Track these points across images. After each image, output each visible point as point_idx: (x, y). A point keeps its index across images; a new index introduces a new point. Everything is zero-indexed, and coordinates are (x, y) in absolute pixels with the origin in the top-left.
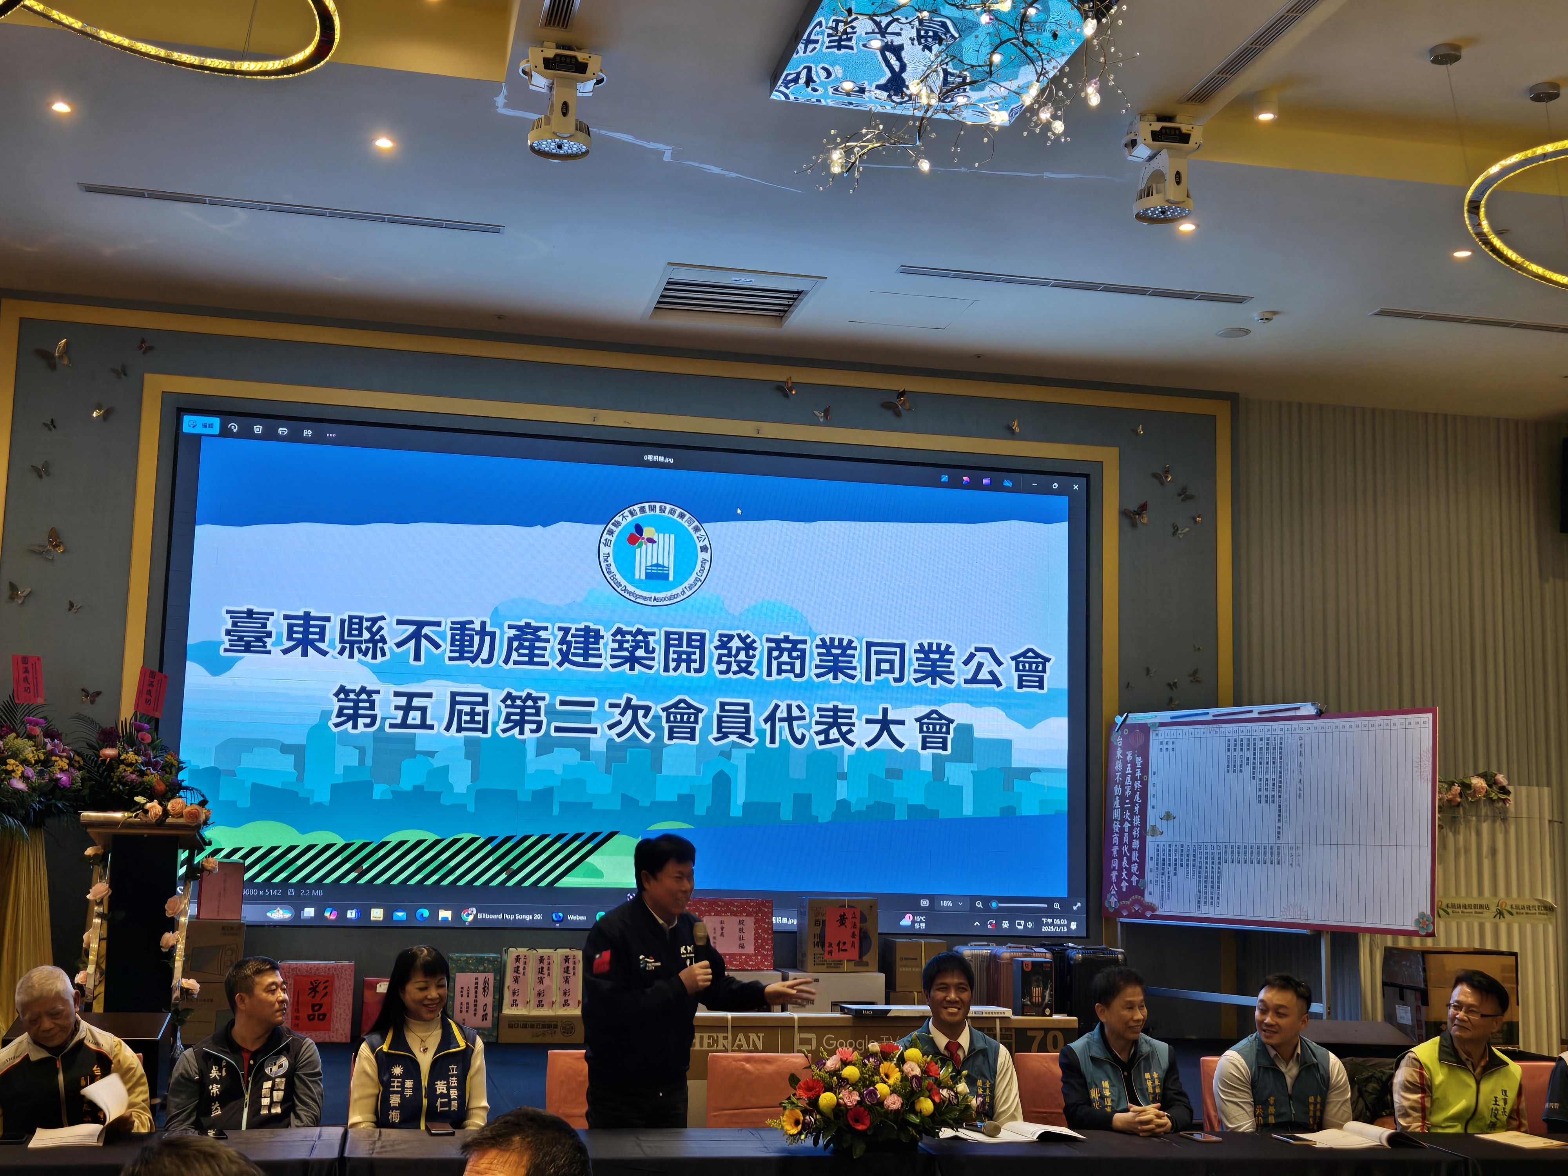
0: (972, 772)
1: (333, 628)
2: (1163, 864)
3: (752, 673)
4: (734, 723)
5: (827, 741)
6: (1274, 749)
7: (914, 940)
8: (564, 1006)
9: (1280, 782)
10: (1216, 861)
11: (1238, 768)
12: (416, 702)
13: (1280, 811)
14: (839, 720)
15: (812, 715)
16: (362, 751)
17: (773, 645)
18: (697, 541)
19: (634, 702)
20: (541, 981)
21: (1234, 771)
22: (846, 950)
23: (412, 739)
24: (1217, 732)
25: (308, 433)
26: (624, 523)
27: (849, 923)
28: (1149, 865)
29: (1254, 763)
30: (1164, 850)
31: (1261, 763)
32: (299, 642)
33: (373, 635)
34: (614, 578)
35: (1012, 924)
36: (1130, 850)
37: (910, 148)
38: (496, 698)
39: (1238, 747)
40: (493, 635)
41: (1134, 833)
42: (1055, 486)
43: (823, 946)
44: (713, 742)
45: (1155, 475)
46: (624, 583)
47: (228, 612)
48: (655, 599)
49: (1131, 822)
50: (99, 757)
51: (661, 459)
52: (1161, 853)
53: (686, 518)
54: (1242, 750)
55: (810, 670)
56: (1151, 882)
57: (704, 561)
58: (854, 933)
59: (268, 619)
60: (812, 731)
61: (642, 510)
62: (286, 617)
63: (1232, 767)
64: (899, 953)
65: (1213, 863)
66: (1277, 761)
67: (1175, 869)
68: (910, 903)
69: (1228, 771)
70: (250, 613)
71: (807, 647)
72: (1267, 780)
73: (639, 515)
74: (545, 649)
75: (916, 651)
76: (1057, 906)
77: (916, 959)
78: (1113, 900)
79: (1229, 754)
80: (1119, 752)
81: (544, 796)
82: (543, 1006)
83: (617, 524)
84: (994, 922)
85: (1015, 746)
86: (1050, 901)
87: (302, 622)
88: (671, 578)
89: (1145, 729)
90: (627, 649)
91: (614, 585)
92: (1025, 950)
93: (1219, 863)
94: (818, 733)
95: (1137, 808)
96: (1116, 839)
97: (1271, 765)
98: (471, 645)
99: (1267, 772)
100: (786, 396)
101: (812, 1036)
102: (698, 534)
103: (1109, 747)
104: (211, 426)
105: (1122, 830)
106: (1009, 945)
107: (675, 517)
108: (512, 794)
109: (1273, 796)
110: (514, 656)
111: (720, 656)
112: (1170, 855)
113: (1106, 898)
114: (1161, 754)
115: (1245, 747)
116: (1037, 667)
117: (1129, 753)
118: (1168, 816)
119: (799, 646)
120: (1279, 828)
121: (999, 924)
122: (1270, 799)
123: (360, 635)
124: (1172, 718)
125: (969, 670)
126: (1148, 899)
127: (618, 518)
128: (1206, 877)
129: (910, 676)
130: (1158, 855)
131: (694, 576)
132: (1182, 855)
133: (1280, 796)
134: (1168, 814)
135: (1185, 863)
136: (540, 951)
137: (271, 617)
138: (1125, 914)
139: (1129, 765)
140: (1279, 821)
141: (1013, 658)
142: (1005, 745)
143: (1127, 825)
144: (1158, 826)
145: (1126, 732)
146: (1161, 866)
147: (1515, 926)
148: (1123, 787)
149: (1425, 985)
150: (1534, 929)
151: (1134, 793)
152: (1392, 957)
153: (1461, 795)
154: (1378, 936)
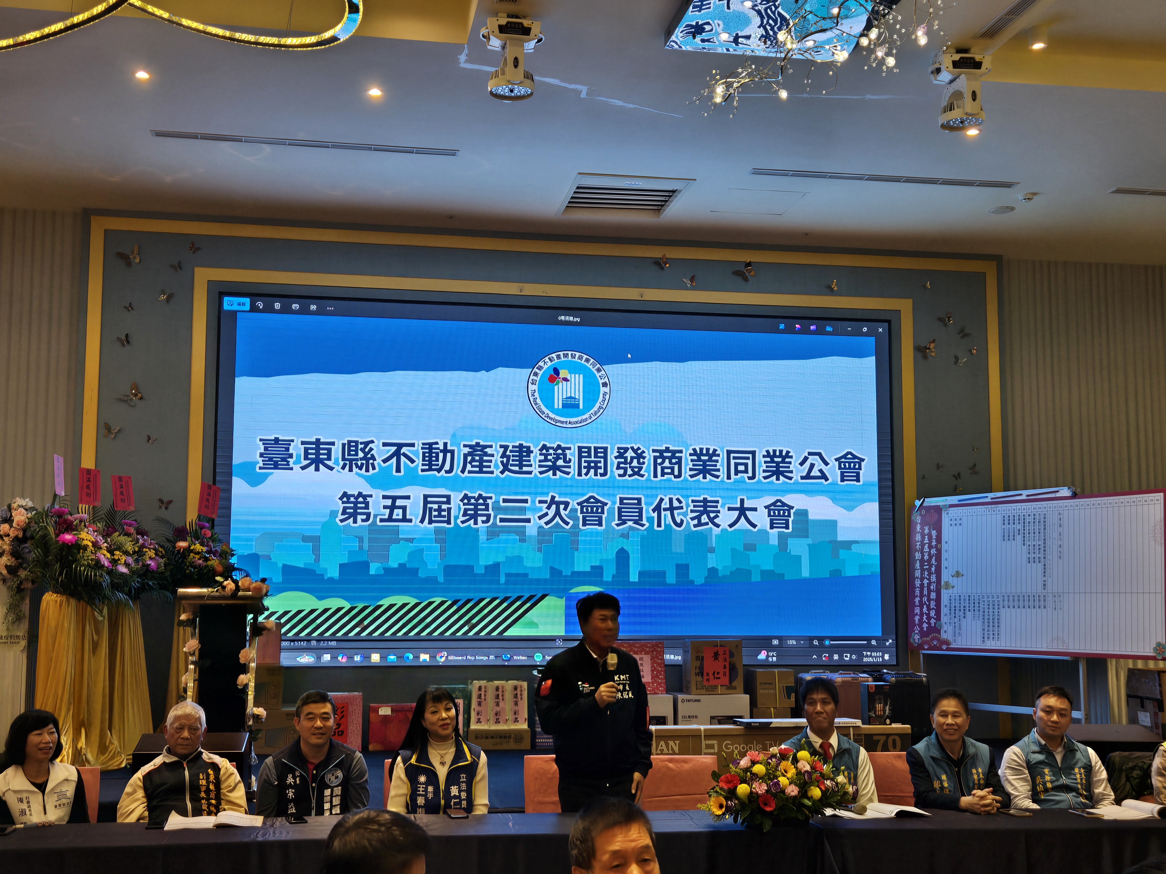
0: (808, 545)
1: (337, 450)
2: (955, 610)
3: (642, 476)
4: (630, 513)
5: (700, 524)
6: (1039, 522)
7: (770, 670)
8: (515, 722)
9: (1045, 547)
10: (996, 607)
11: (1011, 538)
12: (399, 502)
13: (1045, 569)
14: (708, 509)
15: (688, 506)
16: (361, 539)
17: (658, 454)
18: (599, 379)
19: (556, 499)
20: (498, 704)
21: (1009, 540)
22: (719, 678)
23: (397, 530)
24: (994, 511)
25: (313, 307)
26: (546, 367)
27: (721, 658)
28: (944, 611)
29: (1024, 533)
30: (955, 599)
31: (1029, 533)
32: (313, 461)
33: (366, 454)
34: (539, 409)
35: (841, 656)
36: (929, 600)
37: (773, 82)
38: (456, 498)
39: (1011, 522)
40: (452, 452)
41: (932, 587)
42: (865, 329)
43: (702, 675)
44: (615, 527)
45: (940, 319)
46: (546, 411)
47: (261, 440)
48: (570, 423)
49: (929, 579)
50: (174, 547)
51: (571, 319)
52: (953, 602)
53: (591, 362)
54: (1014, 523)
55: (686, 473)
56: (946, 623)
57: (605, 394)
58: (725, 665)
59: (290, 445)
60: (688, 517)
61: (558, 357)
62: (303, 443)
63: (1007, 537)
64: (759, 681)
65: (994, 608)
66: (1042, 531)
67: (964, 614)
68: (765, 642)
69: (1004, 540)
70: (277, 440)
71: (683, 455)
72: (1034, 545)
73: (556, 361)
74: (491, 461)
75: (764, 456)
76: (874, 642)
77: (772, 684)
78: (917, 637)
79: (1004, 527)
80: (918, 527)
81: (494, 569)
82: (499, 722)
83: (540, 368)
84: (827, 655)
85: (840, 525)
86: (869, 639)
87: (314, 446)
88: (581, 407)
89: (938, 510)
90: (550, 460)
91: (539, 413)
92: (853, 675)
93: (999, 608)
94: (692, 519)
95: (933, 569)
96: (917, 592)
97: (1037, 534)
98: (437, 460)
99: (1034, 540)
100: (662, 268)
101: (715, 742)
102: (600, 374)
103: (911, 524)
104: (244, 304)
105: (922, 585)
106: (841, 672)
107: (583, 362)
108: (470, 568)
109: (1039, 558)
110: (469, 467)
111: (619, 463)
112: (960, 603)
113: (911, 636)
114: (951, 528)
115: (1017, 522)
116: (855, 465)
117: (926, 528)
118: (958, 574)
119: (677, 455)
120: (1045, 581)
121: (831, 656)
122: (1037, 560)
123: (357, 454)
124: (959, 501)
125: (805, 469)
126: (944, 636)
127: (541, 364)
128: (988, 619)
129: (760, 475)
130: (951, 603)
131: (598, 405)
132: (969, 603)
133: (1045, 558)
134: (957, 572)
135: (972, 608)
136: (495, 682)
137: (292, 443)
138: (926, 647)
139: (926, 537)
140: (1045, 576)
141: (836, 460)
142: (832, 525)
143: (926, 582)
144: (950, 582)
145: (923, 512)
146: (953, 611)
148: (922, 553)
149: (1161, 696)
151: (931, 557)
152: (1134, 676)
154: (1122, 660)
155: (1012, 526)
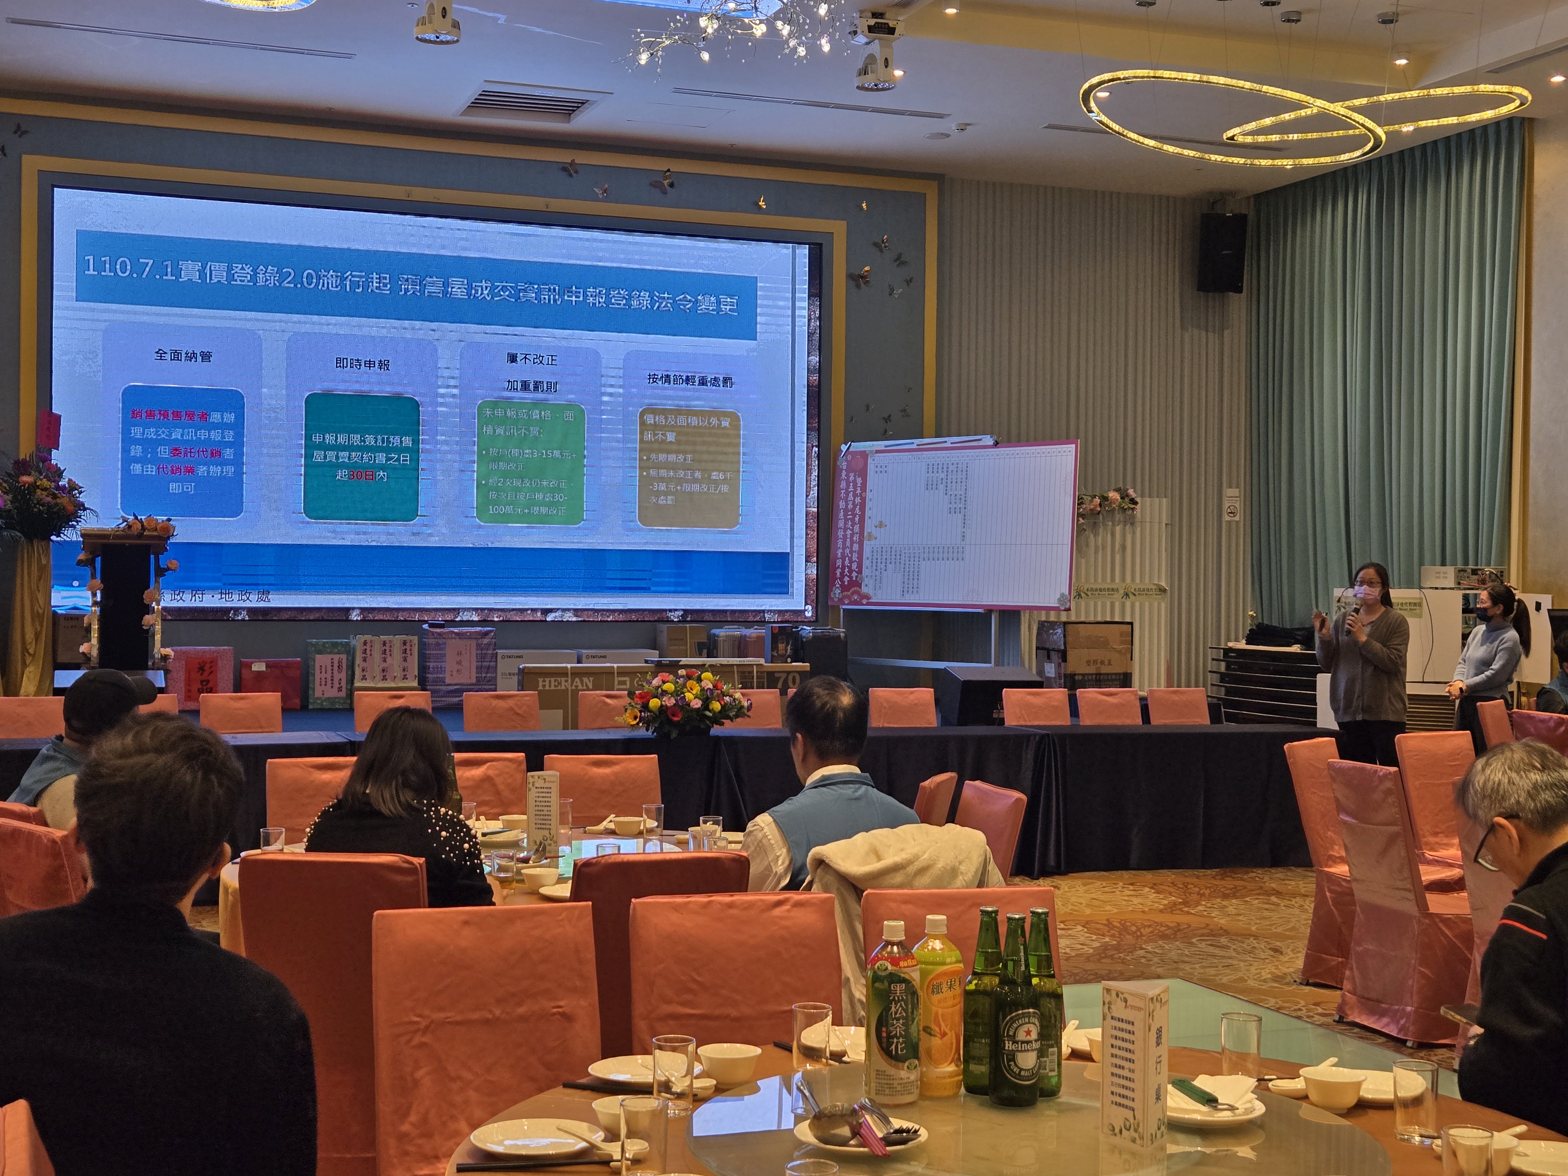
2: (877, 562)
6: (961, 471)
8: (404, 679)
9: (965, 497)
10: (917, 559)
11: (934, 486)
13: (965, 520)
21: (932, 489)
24: (919, 459)
28: (866, 563)
29: (947, 483)
30: (877, 551)
31: (952, 483)
36: (851, 552)
39: (935, 470)
41: (855, 538)
49: (852, 530)
50: (18, 482)
52: (875, 553)
54: (938, 472)
56: (867, 576)
63: (930, 486)
65: (914, 561)
66: (965, 480)
67: (886, 566)
69: (927, 489)
72: (956, 495)
78: (838, 591)
79: (928, 475)
80: (844, 473)
82: (386, 680)
89: (864, 455)
93: (919, 561)
95: (857, 519)
96: (840, 542)
97: (959, 483)
99: (956, 490)
100: (571, 175)
103: (837, 470)
105: (845, 536)
106: (756, 627)
109: (960, 508)
112: (882, 555)
113: (832, 591)
114: (876, 475)
115: (940, 470)
117: (852, 475)
118: (881, 525)
120: (964, 533)
122: (958, 510)
124: (884, 447)
126: (864, 590)
128: (909, 572)
130: (872, 555)
132: (891, 555)
133: (965, 508)
134: (881, 522)
135: (893, 561)
136: (382, 637)
138: (846, 603)
139: (851, 484)
140: (964, 527)
143: (849, 532)
144: (874, 532)
145: (849, 457)
146: (874, 564)
147: (1137, 604)
148: (847, 502)
149: (1065, 647)
150: (1151, 605)
151: (855, 506)
152: (1044, 627)
153: (1100, 505)
154: (1035, 612)
155: (935, 475)
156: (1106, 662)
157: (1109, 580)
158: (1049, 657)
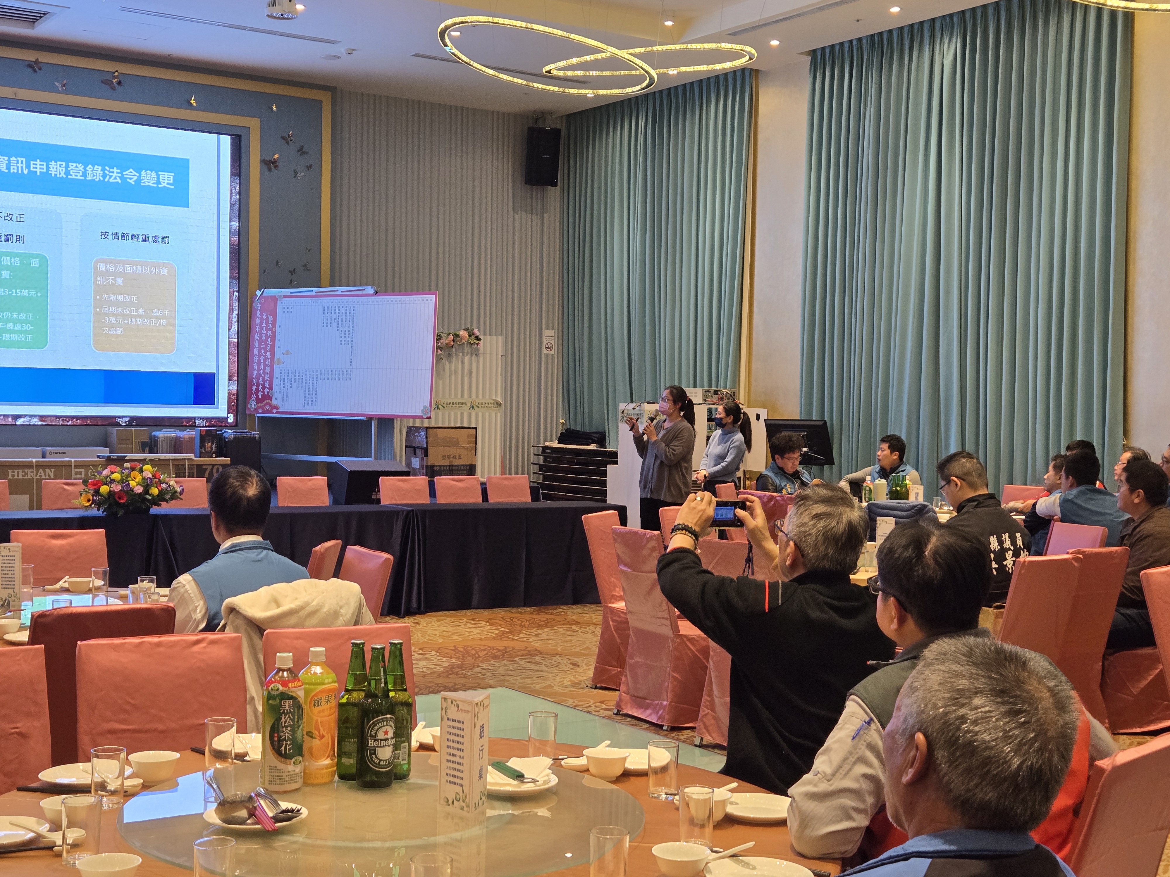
2: (284, 381)
6: (350, 313)
9: (353, 333)
10: (315, 379)
11: (329, 325)
13: (352, 349)
21: (327, 326)
24: (317, 303)
28: (276, 382)
29: (338, 321)
30: (285, 373)
31: (343, 321)
36: (264, 373)
39: (330, 312)
41: (267, 363)
45: (283, 138)
49: (265, 356)
52: (283, 374)
56: (276, 392)
63: (325, 324)
64: (118, 437)
66: (352, 320)
67: (291, 384)
69: (324, 326)
72: (345, 331)
77: (127, 440)
78: (254, 403)
79: (324, 315)
80: (258, 313)
89: (275, 299)
93: (317, 380)
95: (268, 348)
96: (255, 366)
97: (348, 322)
99: (345, 327)
100: (35, 71)
101: (83, 470)
103: (252, 311)
105: (259, 361)
106: (188, 430)
109: (348, 341)
112: (288, 376)
113: (249, 403)
114: (284, 315)
117: (265, 314)
118: (287, 353)
120: (351, 360)
122: (347, 343)
124: (291, 293)
126: (274, 402)
128: (309, 389)
130: (281, 376)
132: (295, 376)
133: (352, 341)
134: (287, 351)
135: (297, 380)
138: (260, 412)
139: (264, 321)
140: (352, 355)
143: (262, 358)
144: (282, 358)
145: (263, 300)
146: (282, 383)
147: (480, 414)
148: (261, 334)
149: (427, 446)
150: (490, 416)
151: (267, 338)
152: (412, 431)
153: (454, 341)
154: (405, 420)
155: (329, 315)
156: (457, 457)
157: (459, 396)
158: (415, 454)
